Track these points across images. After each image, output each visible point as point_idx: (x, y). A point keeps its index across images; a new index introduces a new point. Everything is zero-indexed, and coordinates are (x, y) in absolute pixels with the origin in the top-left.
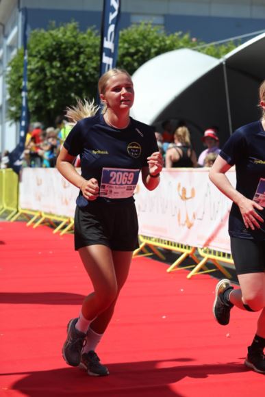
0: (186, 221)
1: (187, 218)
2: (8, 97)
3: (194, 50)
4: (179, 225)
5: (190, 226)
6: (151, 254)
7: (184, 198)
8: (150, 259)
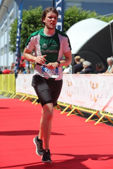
0: (94, 99)
2: (10, 41)
4: (91, 100)
5: (96, 101)
6: (77, 114)
7: (93, 88)
8: (77, 116)
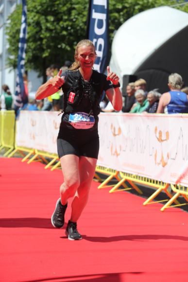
0: (161, 161)
1: (162, 158)
2: (8, 46)
3: (173, 7)
4: (156, 164)
5: (164, 165)
6: (130, 189)
7: (160, 140)
8: (129, 193)
